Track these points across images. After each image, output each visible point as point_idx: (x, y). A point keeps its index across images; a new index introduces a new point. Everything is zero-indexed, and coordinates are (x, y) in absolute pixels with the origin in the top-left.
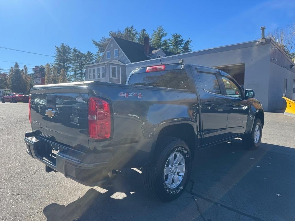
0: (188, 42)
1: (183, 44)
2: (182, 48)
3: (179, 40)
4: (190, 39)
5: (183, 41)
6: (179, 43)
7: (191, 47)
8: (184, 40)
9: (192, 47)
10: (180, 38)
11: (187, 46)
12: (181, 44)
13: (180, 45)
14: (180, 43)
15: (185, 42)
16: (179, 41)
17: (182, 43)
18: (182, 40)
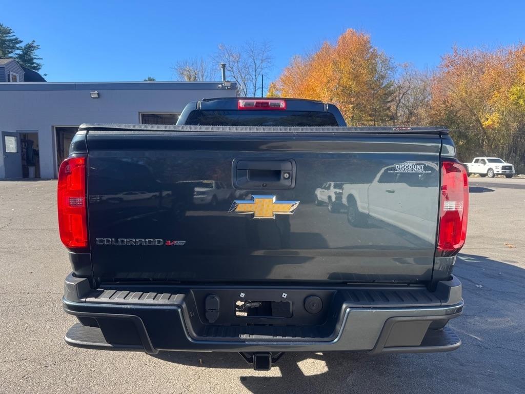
0: (30, 48)
1: (18, 49)
2: (17, 58)
3: (7, 38)
4: (34, 41)
5: (17, 43)
6: (9, 46)
7: (39, 59)
8: (21, 42)
9: (42, 59)
10: (11, 35)
11: (29, 55)
12: (13, 48)
13: (10, 50)
14: (11, 45)
15: (23, 45)
16: (8, 40)
17: (17, 46)
18: (17, 41)
